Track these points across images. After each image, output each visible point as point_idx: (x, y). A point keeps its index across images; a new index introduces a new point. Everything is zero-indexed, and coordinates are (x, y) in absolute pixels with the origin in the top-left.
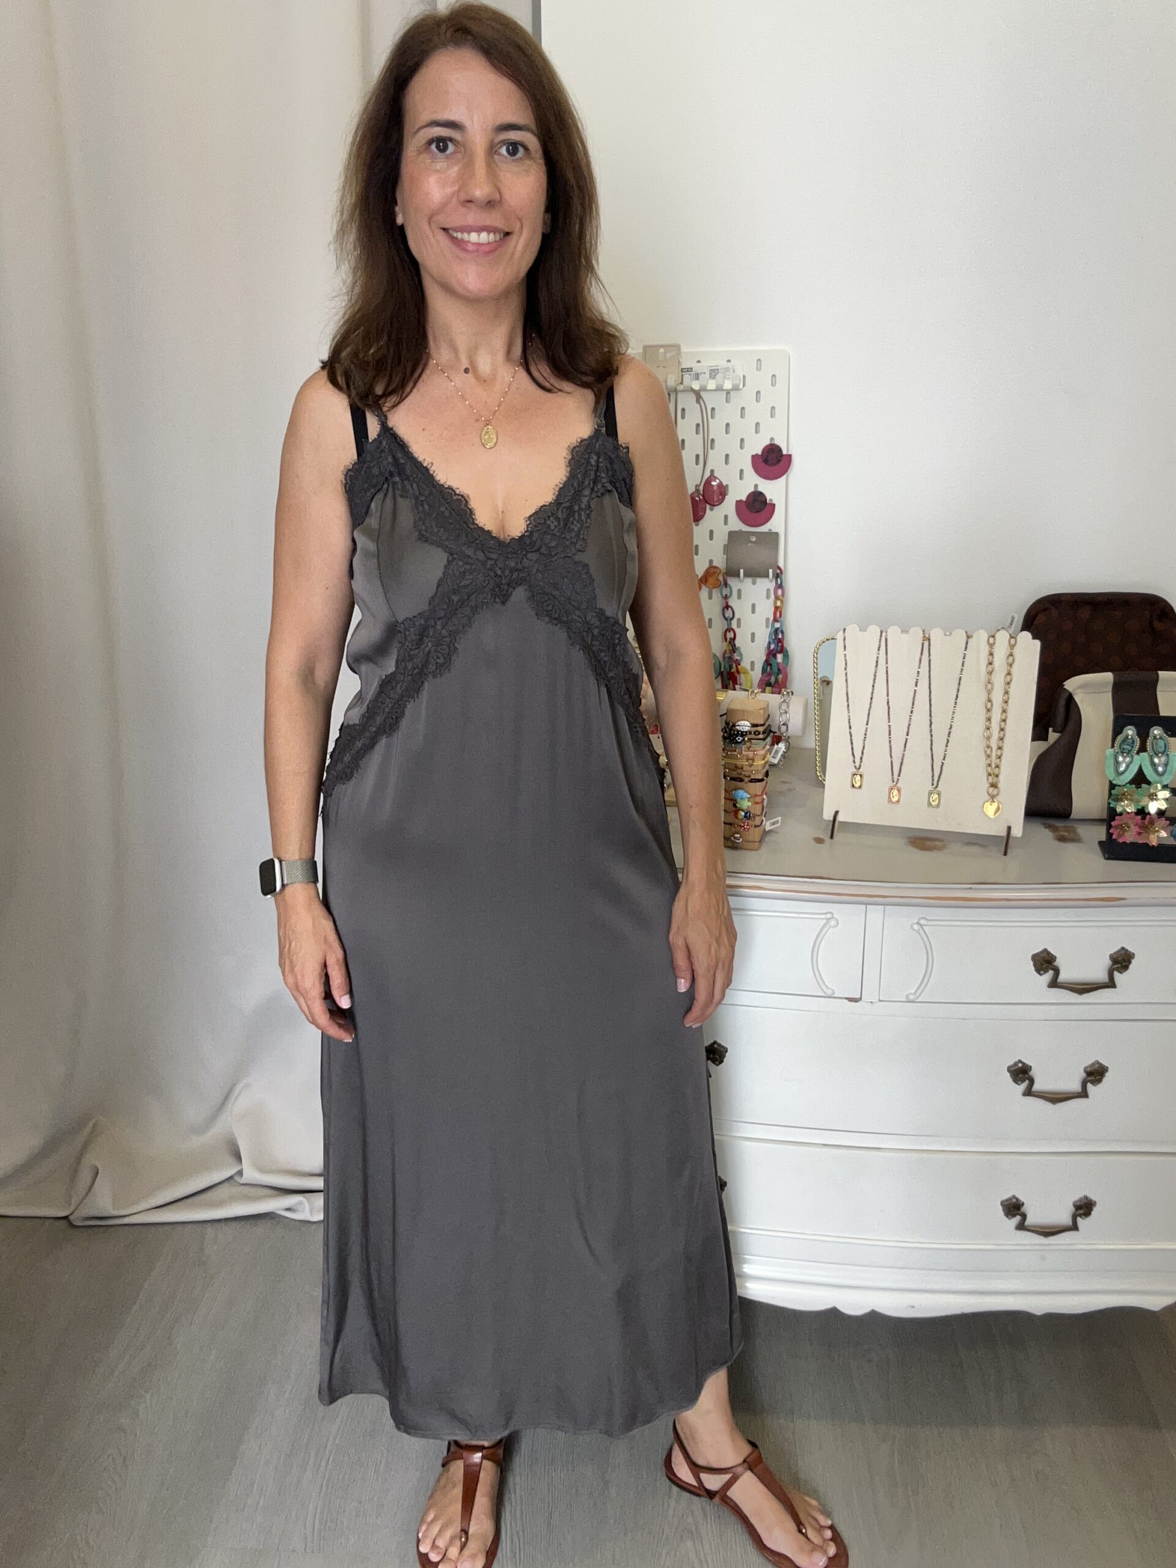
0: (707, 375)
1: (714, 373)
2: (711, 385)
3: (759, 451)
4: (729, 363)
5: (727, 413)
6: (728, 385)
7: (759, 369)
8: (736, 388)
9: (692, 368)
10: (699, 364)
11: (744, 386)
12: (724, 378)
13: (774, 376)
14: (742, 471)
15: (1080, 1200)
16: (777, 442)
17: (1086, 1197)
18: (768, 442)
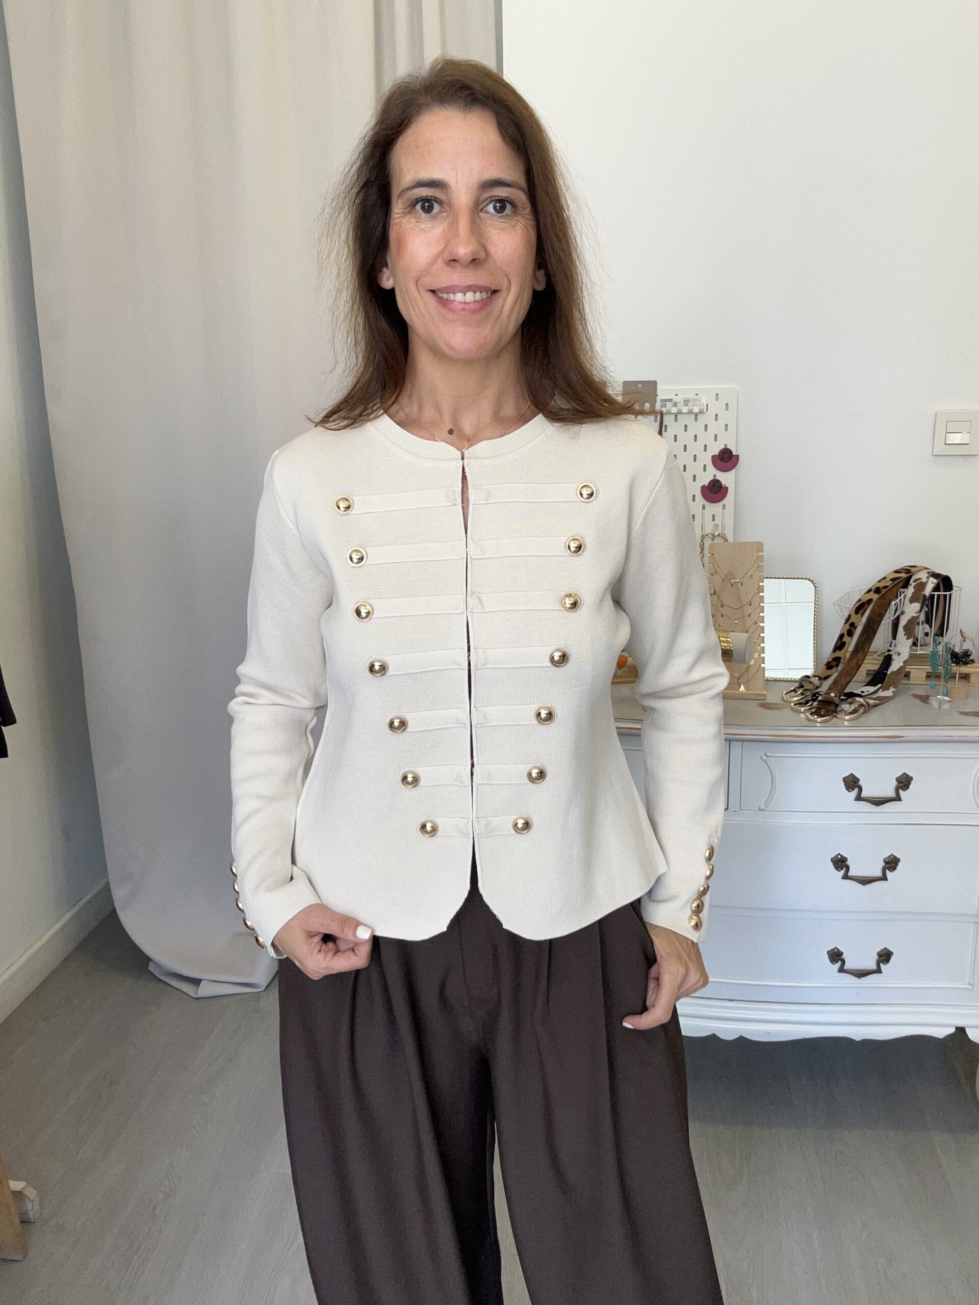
0: (682, 403)
1: (686, 402)
2: (685, 410)
3: (716, 452)
4: (697, 396)
5: (696, 428)
6: (696, 410)
7: (717, 399)
8: (701, 412)
9: (672, 399)
10: (676, 397)
11: (707, 410)
12: (693, 405)
13: (727, 404)
14: (705, 466)
15: (882, 950)
16: (728, 447)
17: (886, 948)
18: (723, 447)
